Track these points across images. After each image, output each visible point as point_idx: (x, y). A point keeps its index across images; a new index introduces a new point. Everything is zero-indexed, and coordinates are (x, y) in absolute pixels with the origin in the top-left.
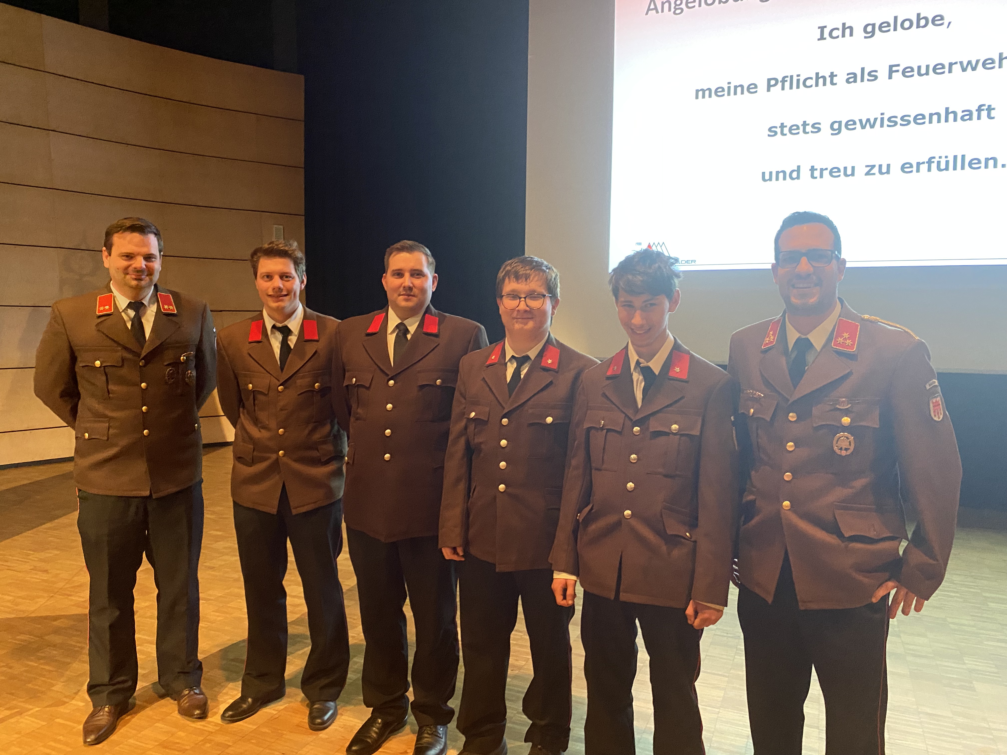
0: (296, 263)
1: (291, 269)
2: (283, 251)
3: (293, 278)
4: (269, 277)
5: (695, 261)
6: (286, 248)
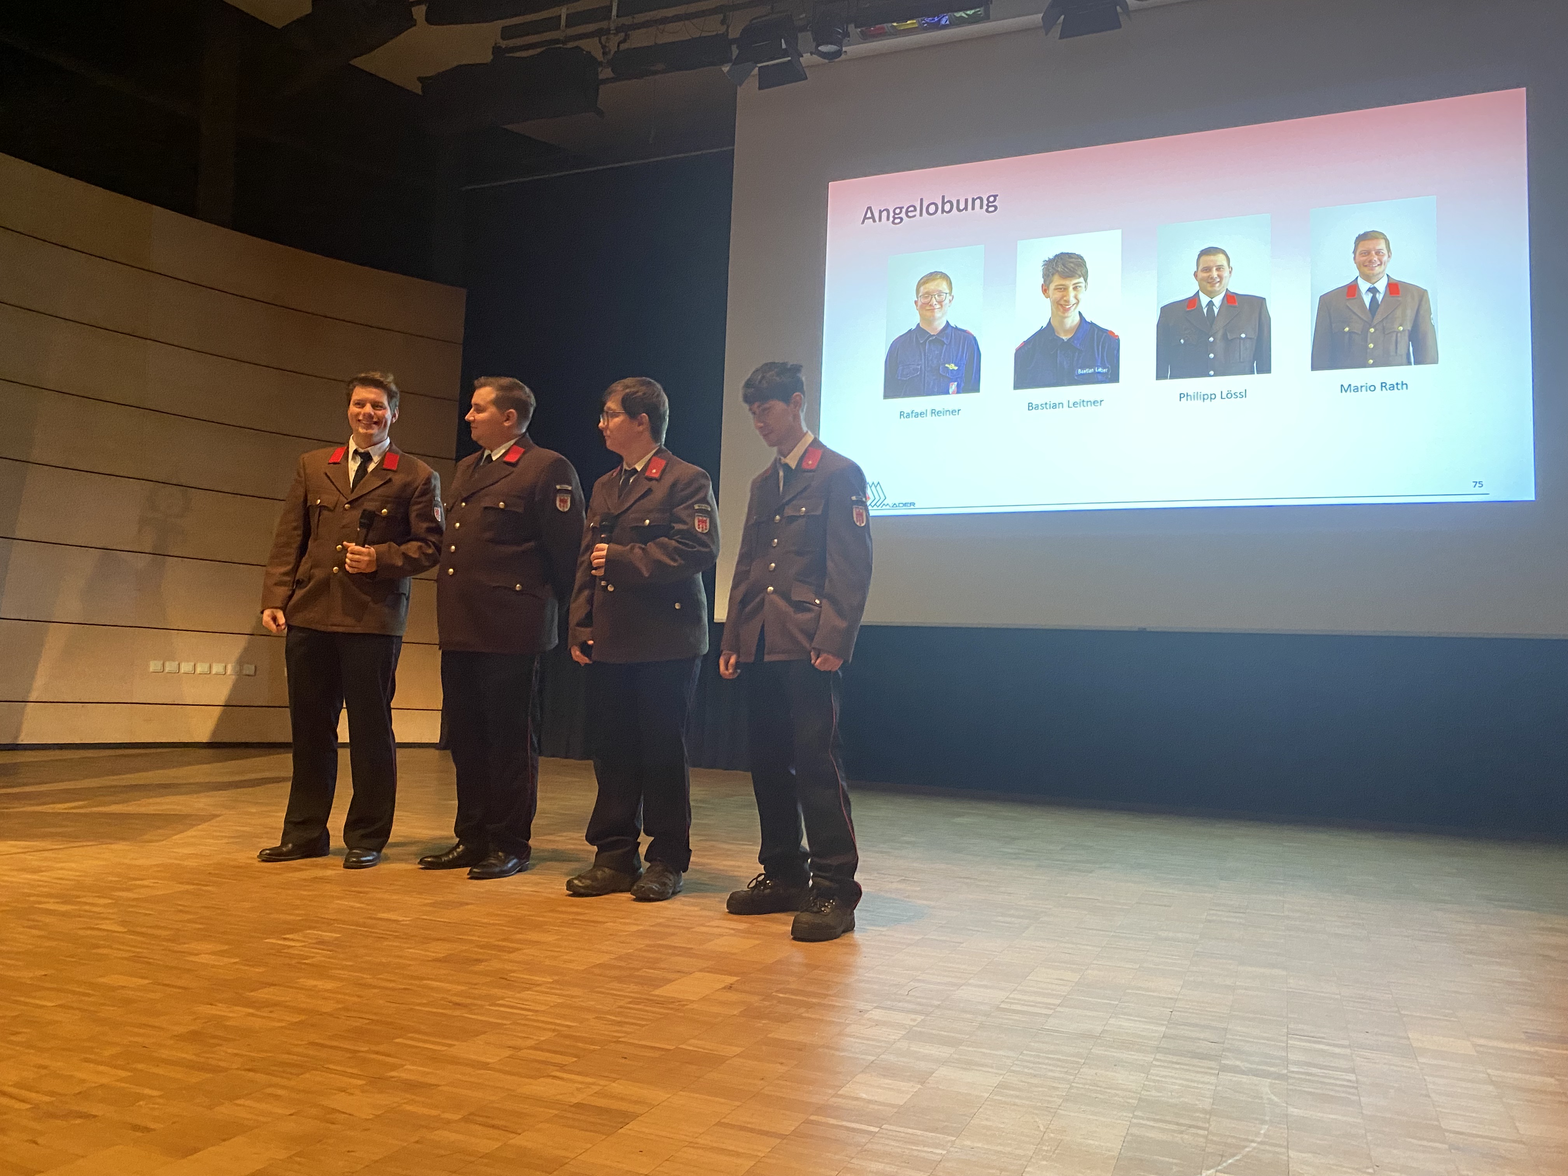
0: (391, 396)
1: (385, 400)
2: (378, 381)
3: (385, 408)
4: (361, 404)
5: (914, 504)
6: (382, 379)
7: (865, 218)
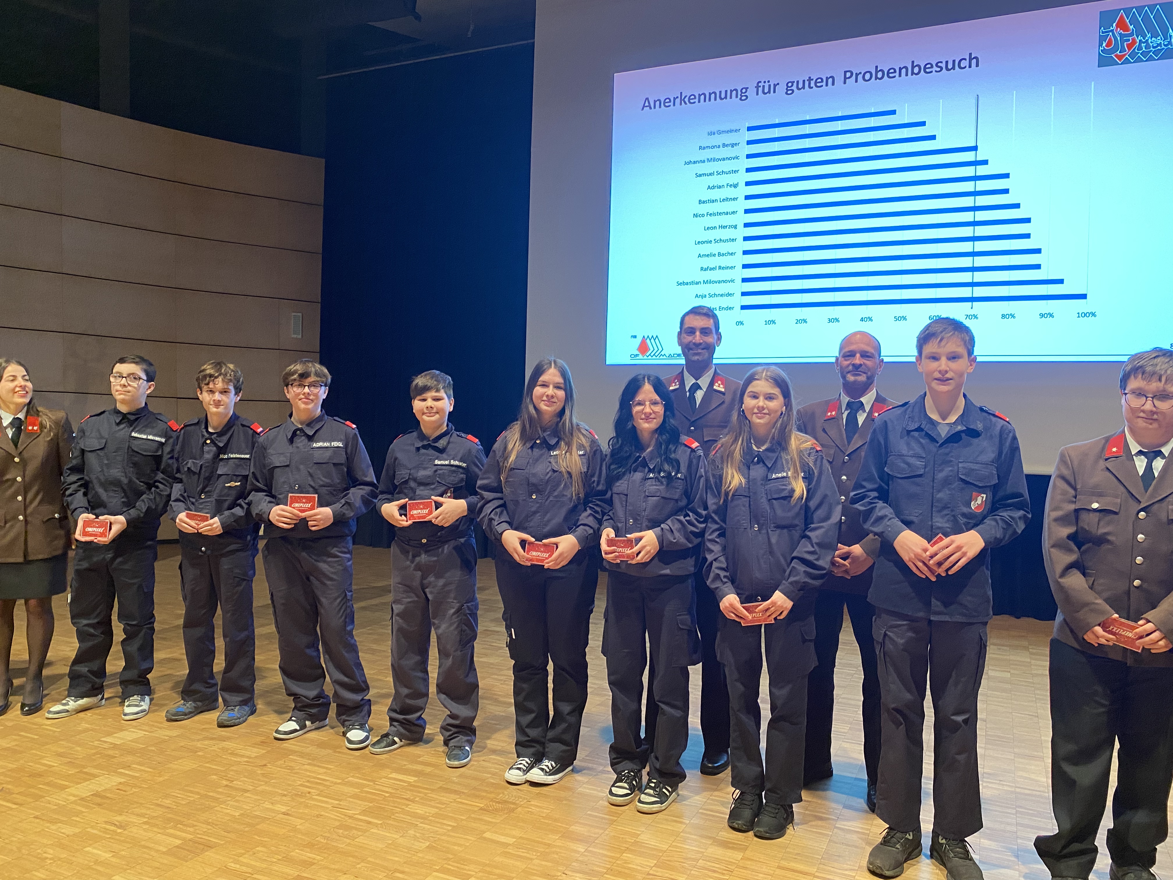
7: (644, 106)
